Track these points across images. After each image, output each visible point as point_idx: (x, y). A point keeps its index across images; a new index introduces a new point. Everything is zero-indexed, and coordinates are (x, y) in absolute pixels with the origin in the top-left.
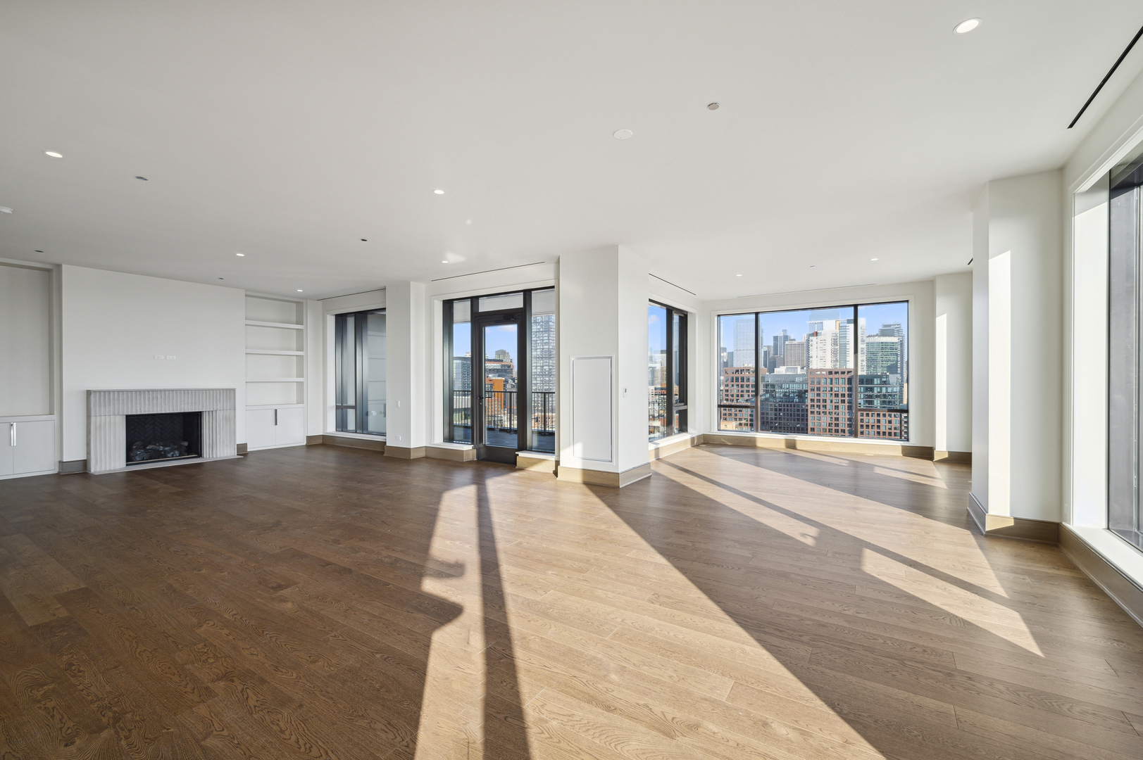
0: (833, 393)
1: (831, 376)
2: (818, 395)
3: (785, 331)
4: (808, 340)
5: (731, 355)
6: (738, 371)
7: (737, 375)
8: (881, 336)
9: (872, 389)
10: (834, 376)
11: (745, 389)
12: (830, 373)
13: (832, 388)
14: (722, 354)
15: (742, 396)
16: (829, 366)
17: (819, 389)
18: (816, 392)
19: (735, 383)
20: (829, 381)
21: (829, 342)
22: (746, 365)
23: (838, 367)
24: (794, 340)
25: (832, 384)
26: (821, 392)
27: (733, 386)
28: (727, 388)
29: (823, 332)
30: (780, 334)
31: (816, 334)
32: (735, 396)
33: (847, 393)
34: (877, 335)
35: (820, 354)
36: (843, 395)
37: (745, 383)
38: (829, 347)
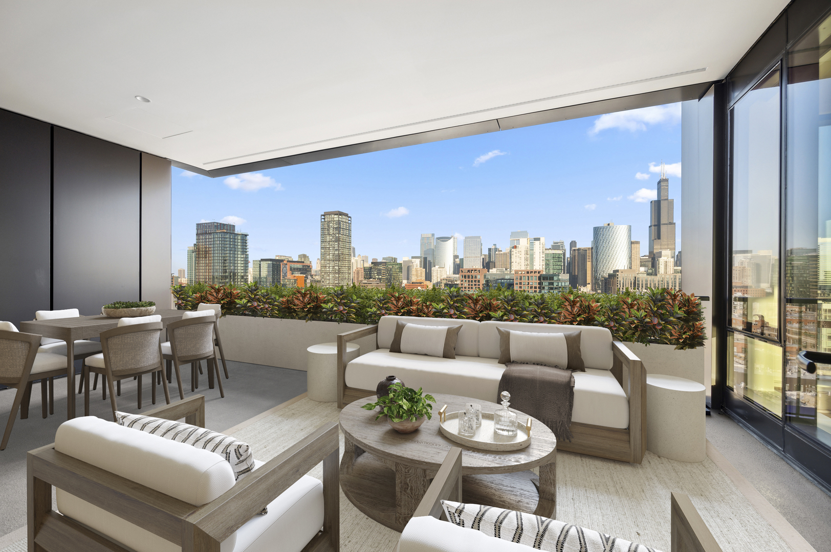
0: (530, 286)
1: (528, 275)
2: (521, 287)
3: (495, 245)
4: (511, 251)
5: (462, 260)
6: (469, 271)
7: (470, 274)
8: (552, 250)
9: (552, 284)
11: (474, 283)
12: (528, 273)
13: (528, 283)
14: (456, 260)
15: (472, 288)
16: (523, 268)
17: (521, 283)
18: (519, 285)
19: (467, 279)
20: (527, 278)
21: (523, 253)
22: (474, 267)
23: (528, 269)
24: (501, 251)
25: (529, 280)
26: (522, 285)
27: (466, 281)
28: (462, 283)
29: (520, 246)
30: (493, 247)
31: (515, 247)
32: (467, 288)
33: (538, 286)
34: (550, 249)
35: (518, 260)
36: (535, 288)
37: (474, 279)
38: (523, 256)
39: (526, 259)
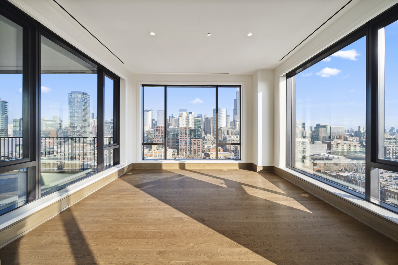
0: (186, 134)
1: (185, 129)
2: (182, 135)
3: (172, 115)
4: (179, 118)
5: (156, 122)
6: (158, 127)
7: (159, 129)
8: (197, 118)
9: (195, 133)
10: (186, 129)
11: (160, 133)
12: (185, 128)
13: (185, 133)
14: (153, 121)
15: (159, 135)
16: (184, 126)
17: (182, 133)
18: (181, 134)
19: (157, 131)
20: (185, 130)
21: (184, 119)
22: (161, 125)
23: (187, 126)
24: (175, 118)
26: (183, 134)
27: (156, 132)
28: (154, 133)
29: (183, 116)
31: (181, 116)
32: (157, 135)
33: (189, 134)
34: (196, 117)
35: (182, 122)
36: (188, 135)
37: (160, 131)
38: (184, 120)
39: (186, 122)
